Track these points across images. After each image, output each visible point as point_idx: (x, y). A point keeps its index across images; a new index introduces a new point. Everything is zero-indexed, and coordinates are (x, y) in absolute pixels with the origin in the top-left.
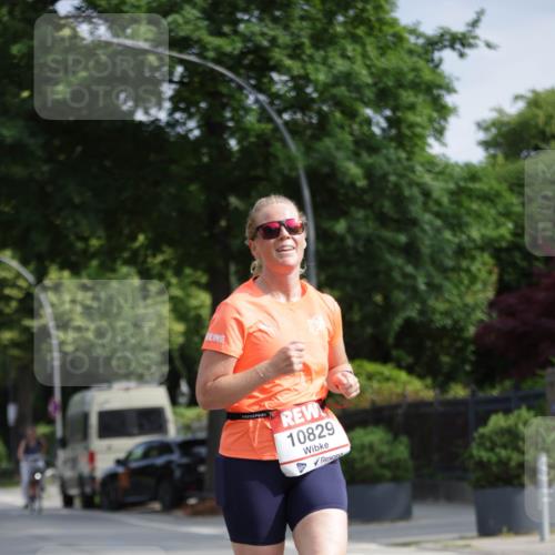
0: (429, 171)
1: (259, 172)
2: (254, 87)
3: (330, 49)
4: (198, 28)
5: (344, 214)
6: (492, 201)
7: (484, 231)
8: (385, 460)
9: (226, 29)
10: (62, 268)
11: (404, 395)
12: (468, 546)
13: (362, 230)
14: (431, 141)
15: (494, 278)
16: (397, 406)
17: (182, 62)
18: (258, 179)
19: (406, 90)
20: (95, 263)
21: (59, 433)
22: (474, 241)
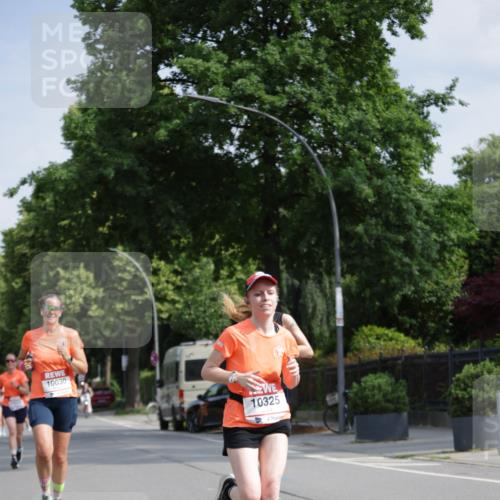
0: (421, 191)
1: (300, 190)
2: (296, 130)
3: (350, 104)
4: (259, 89)
5: (362, 221)
6: (464, 212)
7: (459, 233)
8: (389, 397)
9: (278, 88)
10: (160, 259)
11: (403, 350)
12: (448, 458)
13: (375, 232)
14: (422, 169)
15: (466, 267)
16: (398, 358)
17: (247, 112)
18: (299, 195)
19: (404, 134)
20: (183, 255)
21: (158, 377)
22: (452, 240)
